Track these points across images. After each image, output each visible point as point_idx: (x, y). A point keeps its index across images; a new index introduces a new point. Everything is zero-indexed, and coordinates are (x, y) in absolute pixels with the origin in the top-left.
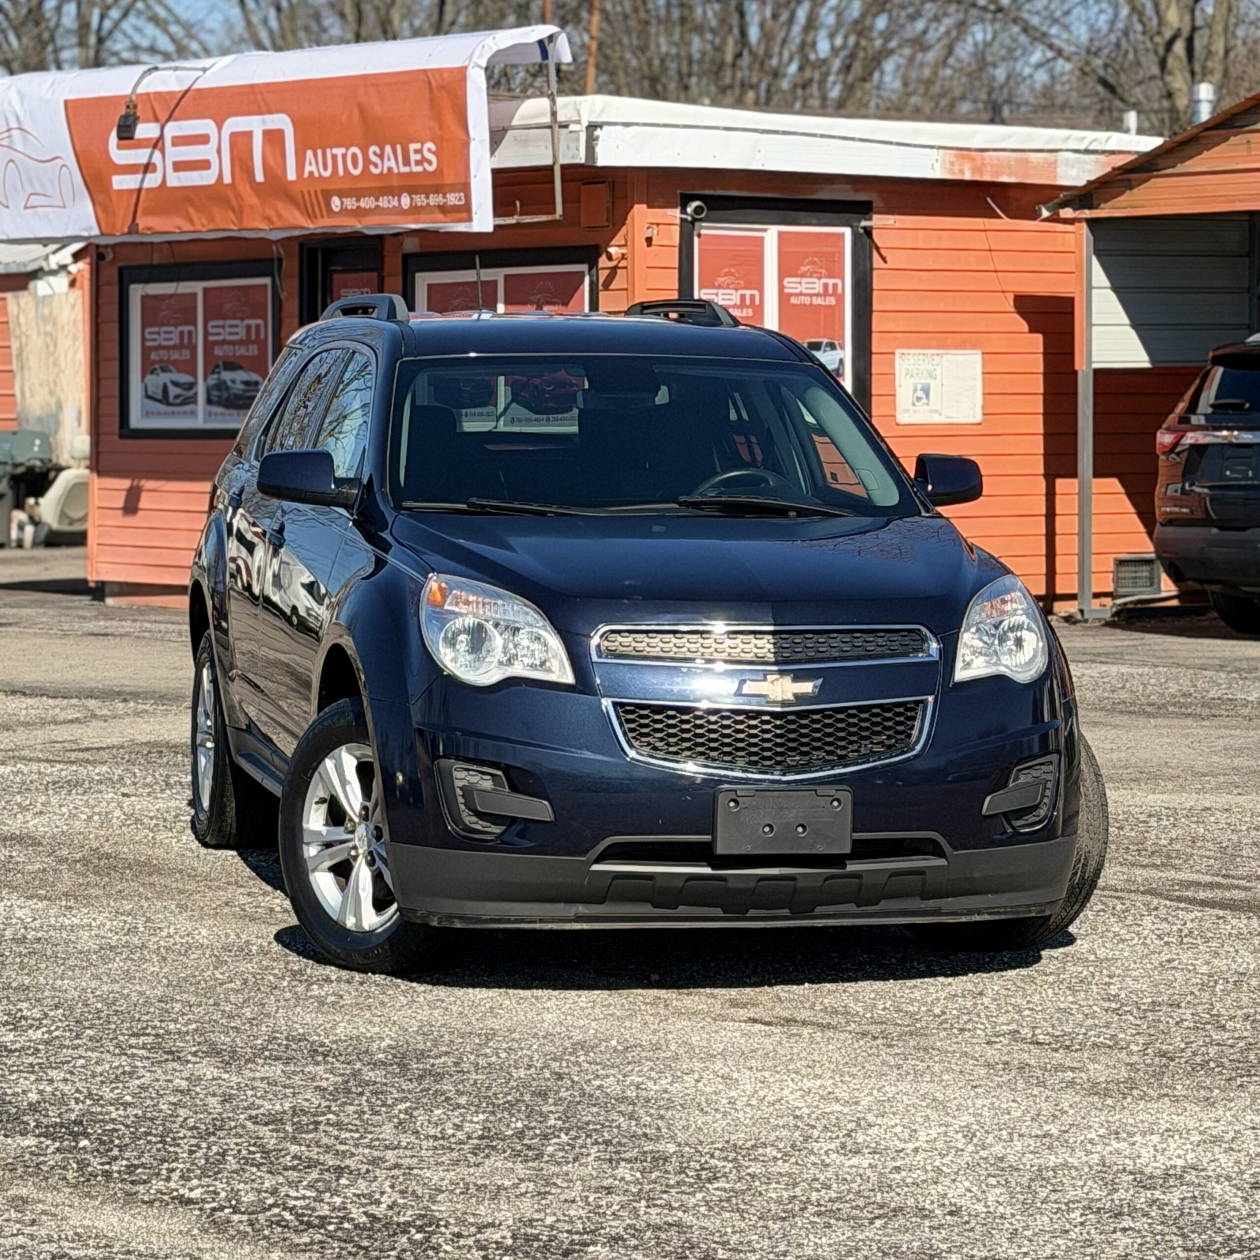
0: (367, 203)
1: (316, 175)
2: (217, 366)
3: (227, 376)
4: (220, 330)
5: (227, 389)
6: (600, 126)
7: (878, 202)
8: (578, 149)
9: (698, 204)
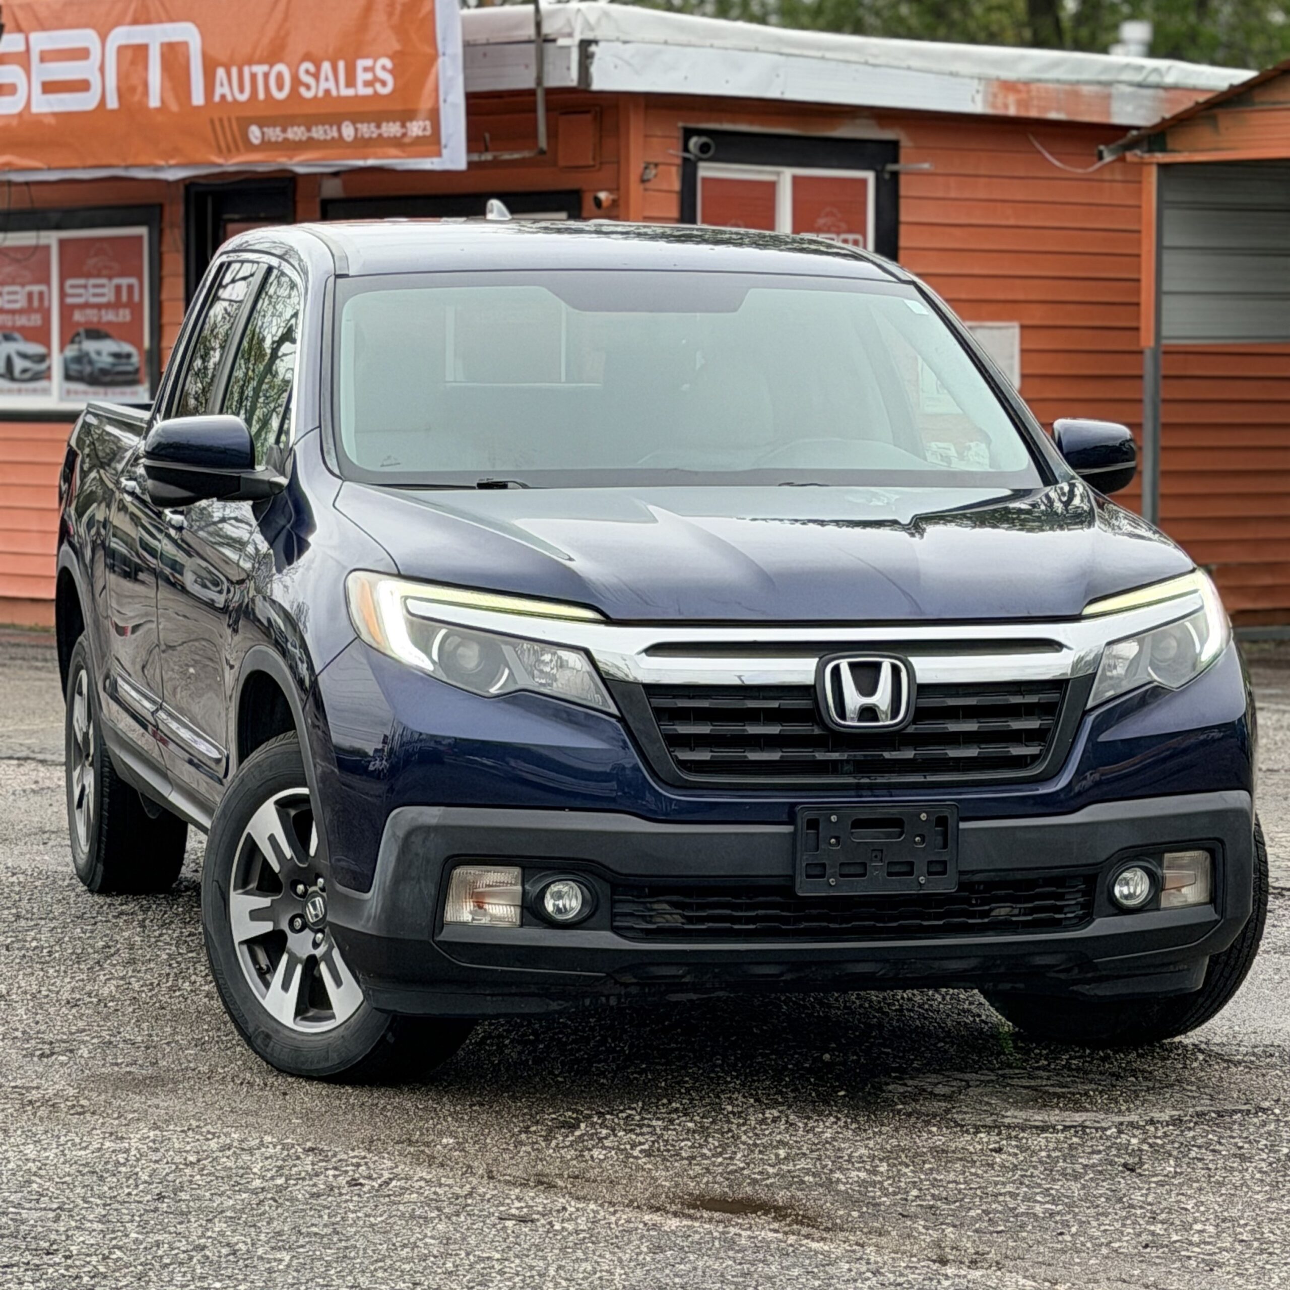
0: (296, 133)
2: (78, 334)
3: (90, 346)
4: (81, 291)
5: (91, 362)
6: (596, 42)
7: (906, 142)
8: (569, 68)
9: (704, 139)
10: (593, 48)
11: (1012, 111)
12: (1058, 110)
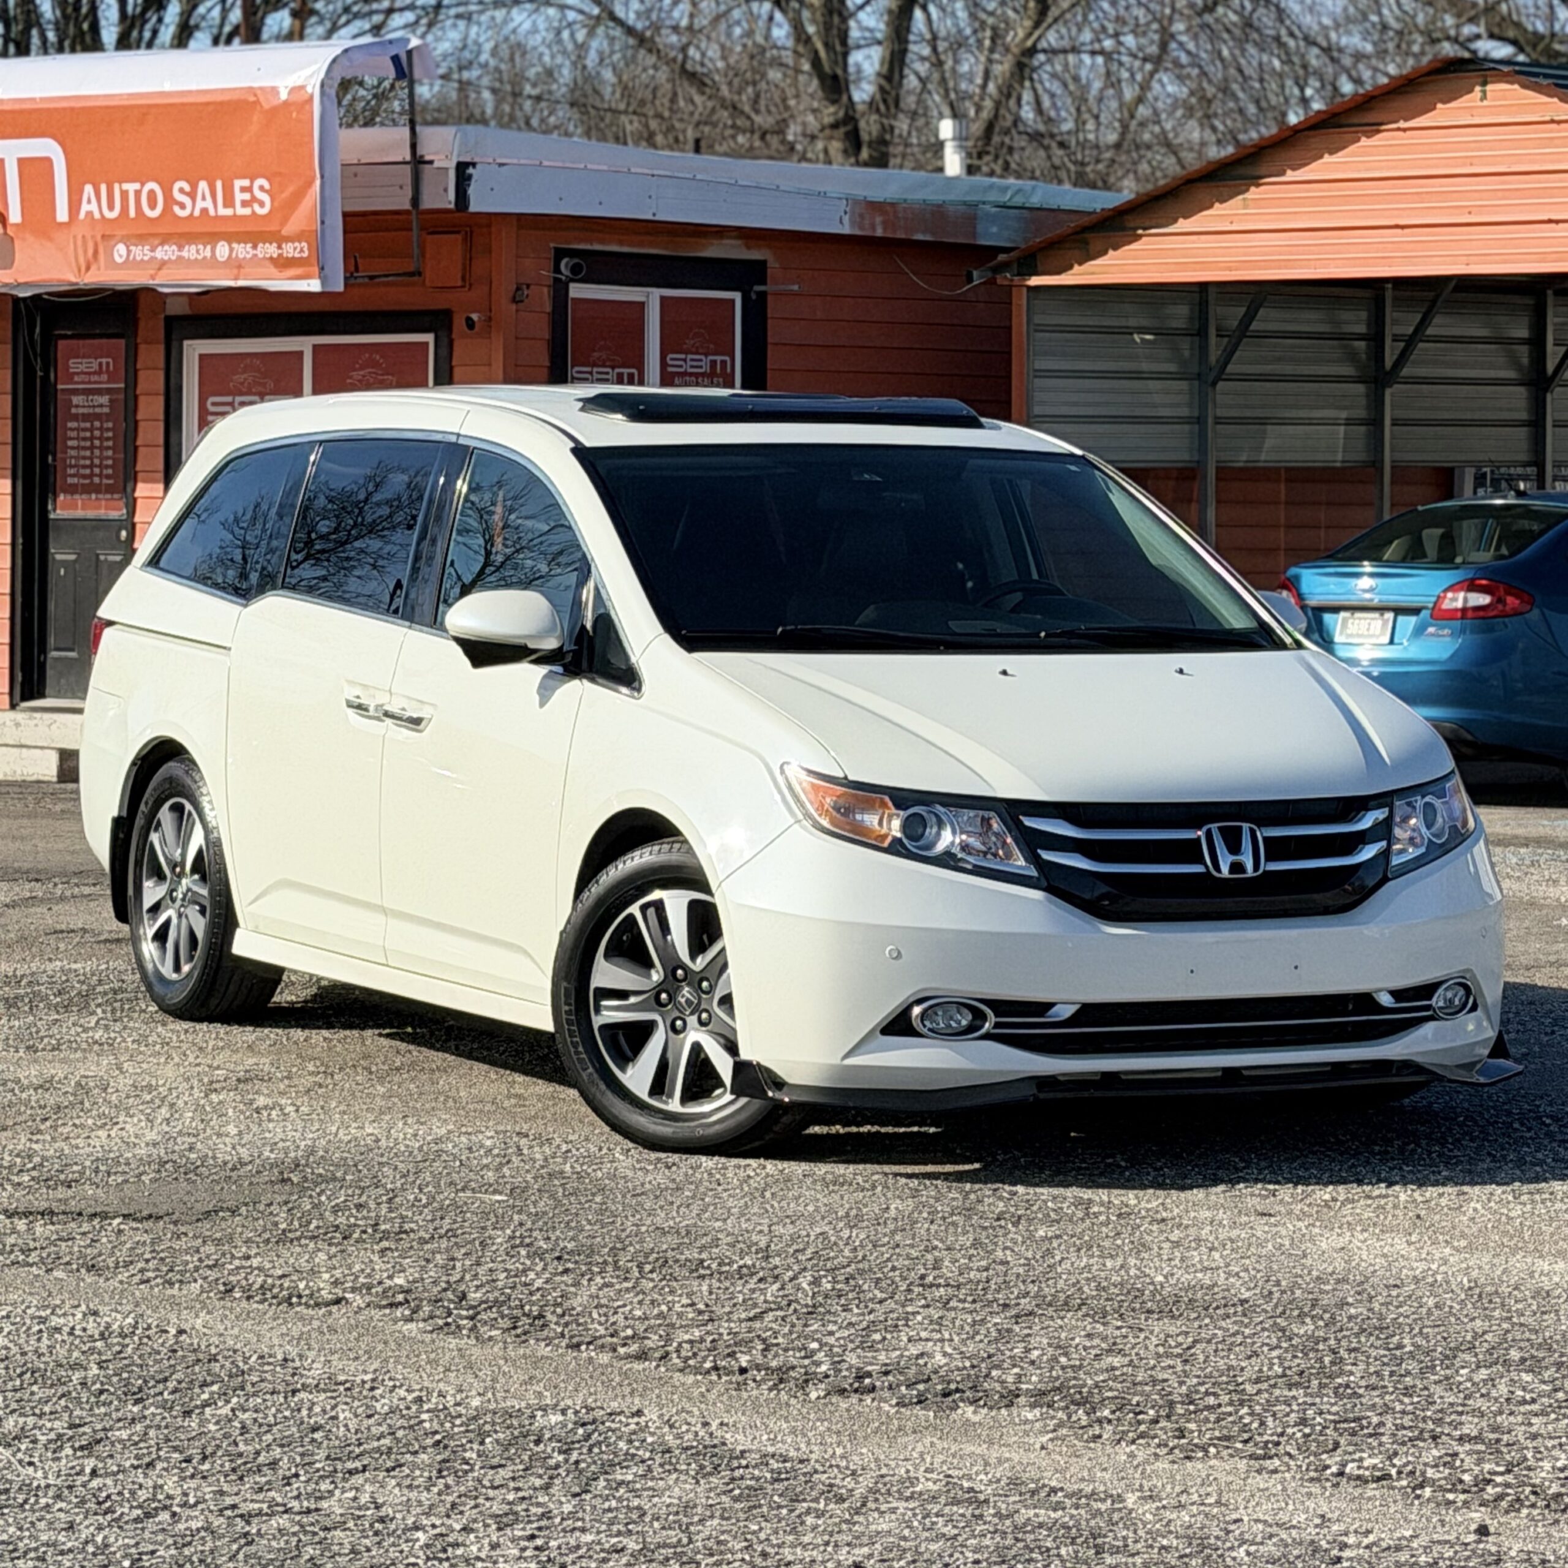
0: (166, 253)
1: (97, 215)
6: (474, 165)
7: (773, 264)
8: (446, 190)
9: (576, 260)
10: (471, 170)
11: (879, 232)
12: (924, 232)
